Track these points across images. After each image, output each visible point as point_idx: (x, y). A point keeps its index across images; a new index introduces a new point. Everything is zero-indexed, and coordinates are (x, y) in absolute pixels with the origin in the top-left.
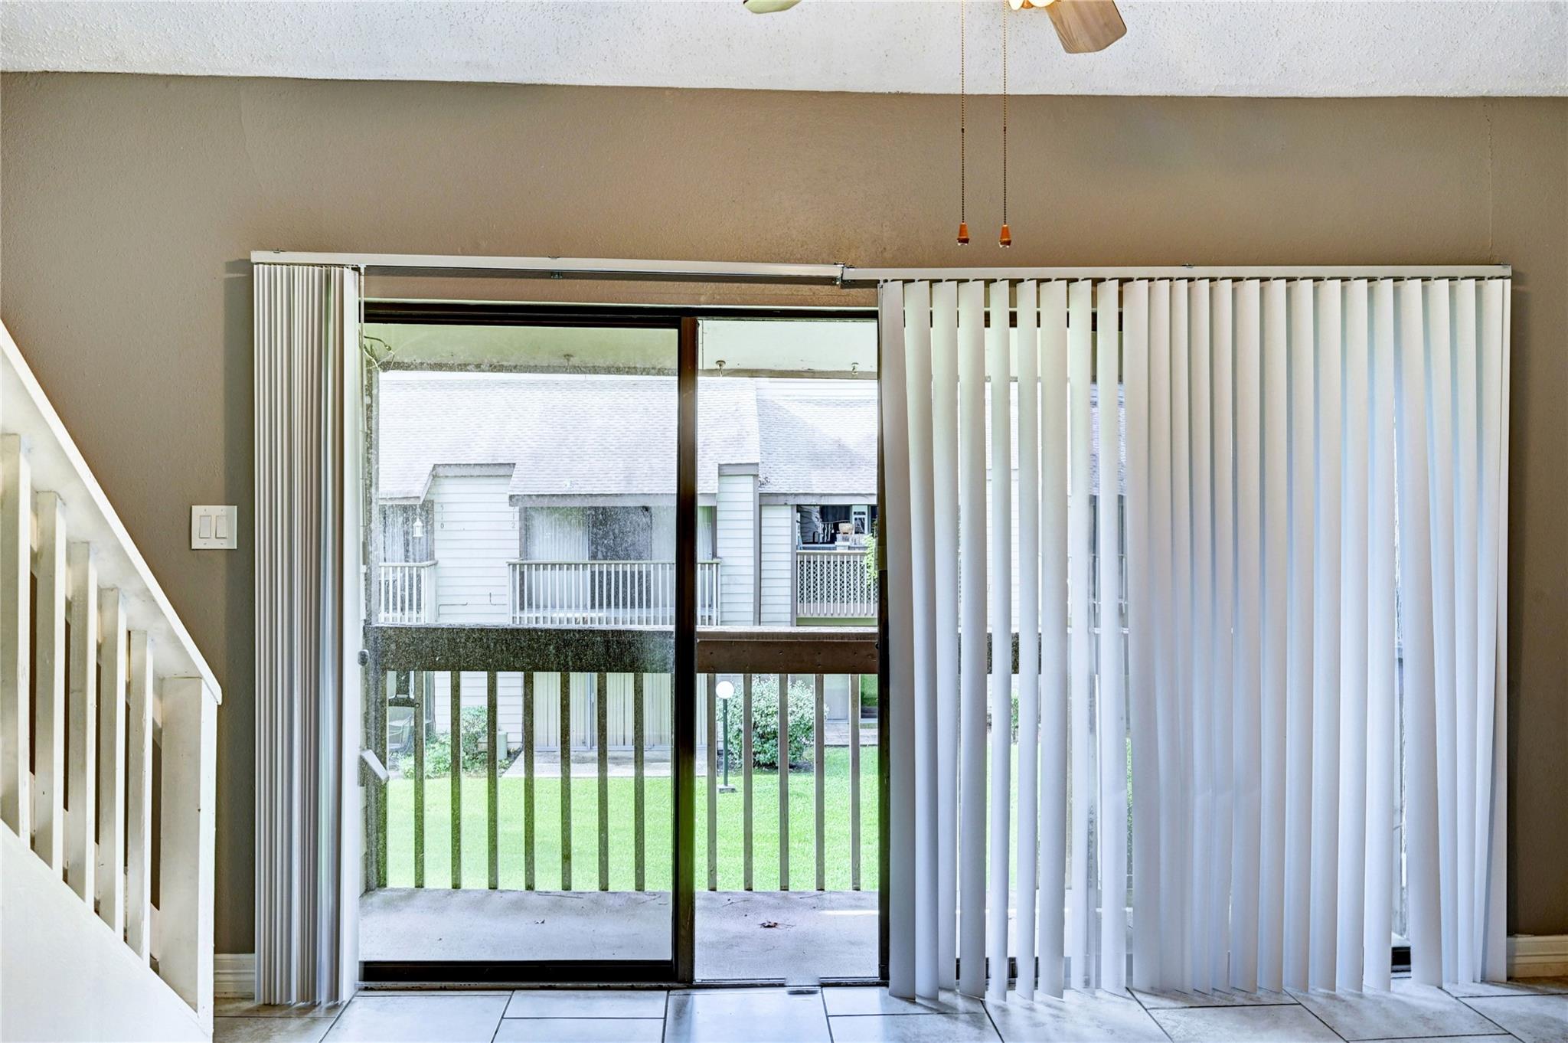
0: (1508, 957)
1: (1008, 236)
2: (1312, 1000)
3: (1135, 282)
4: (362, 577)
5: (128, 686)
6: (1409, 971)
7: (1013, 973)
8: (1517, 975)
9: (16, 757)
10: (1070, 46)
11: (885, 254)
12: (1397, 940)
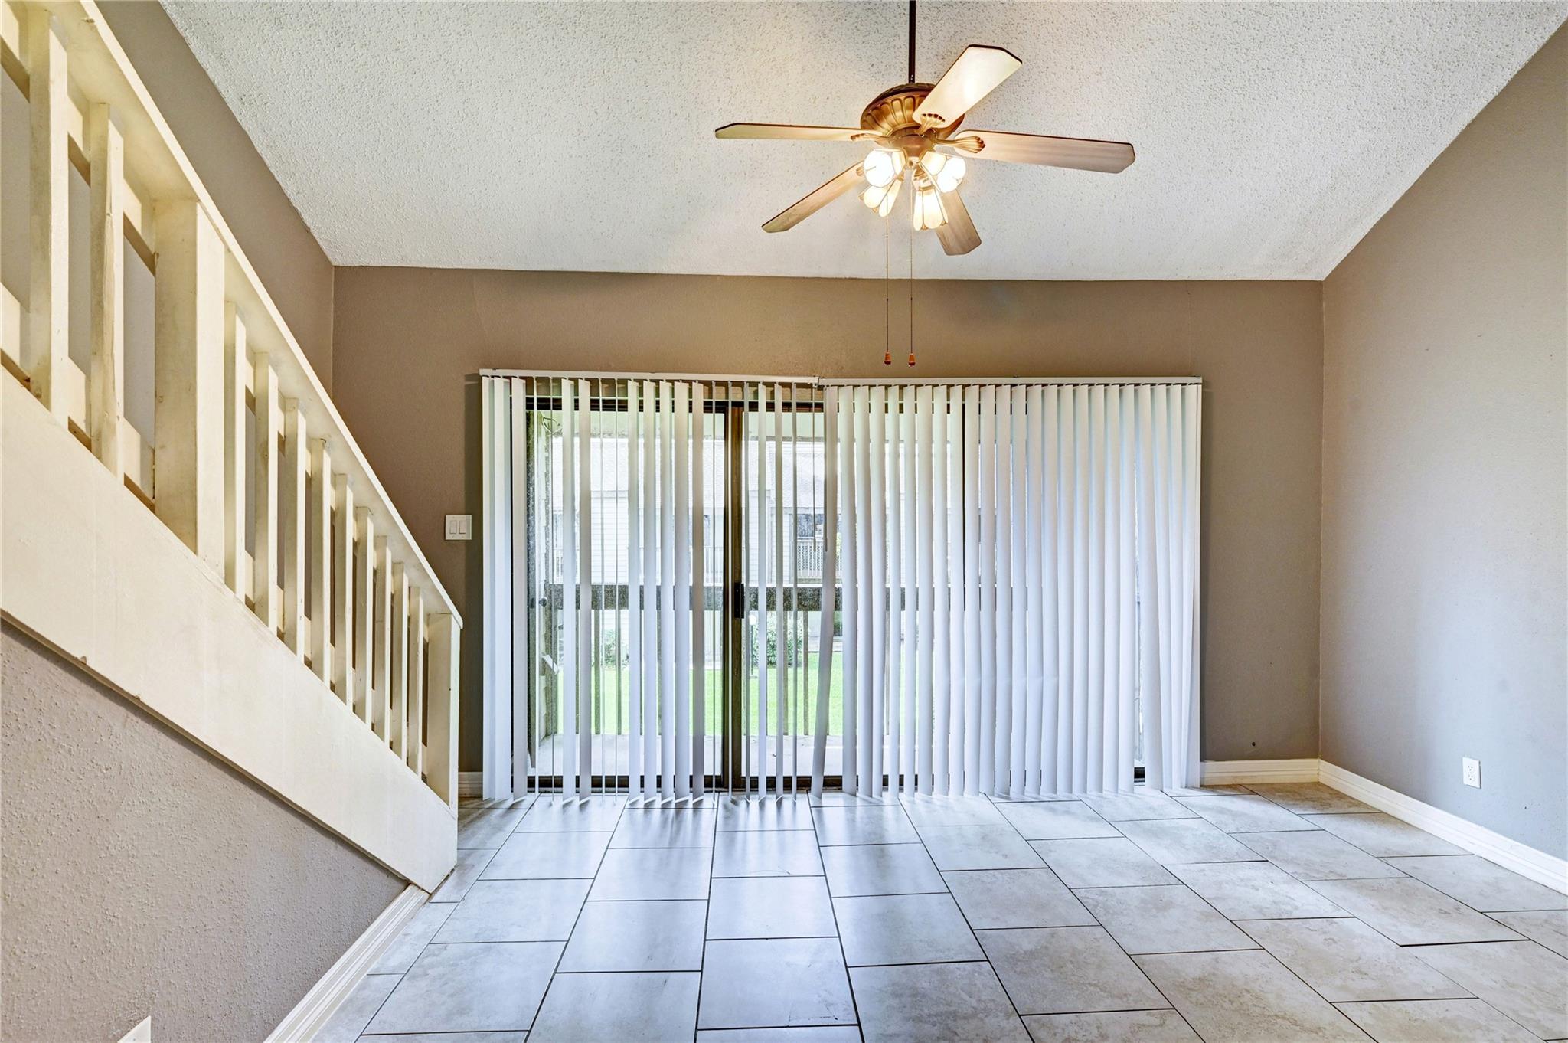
0: (1201, 773)
1: (913, 360)
2: (1088, 798)
3: (987, 386)
4: (543, 556)
5: (409, 619)
6: (1144, 781)
7: (901, 783)
8: (1205, 784)
9: (345, 659)
10: (949, 252)
11: (843, 370)
12: (1138, 764)
